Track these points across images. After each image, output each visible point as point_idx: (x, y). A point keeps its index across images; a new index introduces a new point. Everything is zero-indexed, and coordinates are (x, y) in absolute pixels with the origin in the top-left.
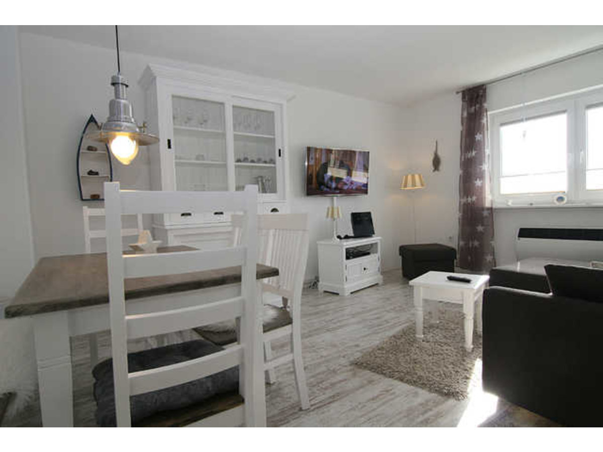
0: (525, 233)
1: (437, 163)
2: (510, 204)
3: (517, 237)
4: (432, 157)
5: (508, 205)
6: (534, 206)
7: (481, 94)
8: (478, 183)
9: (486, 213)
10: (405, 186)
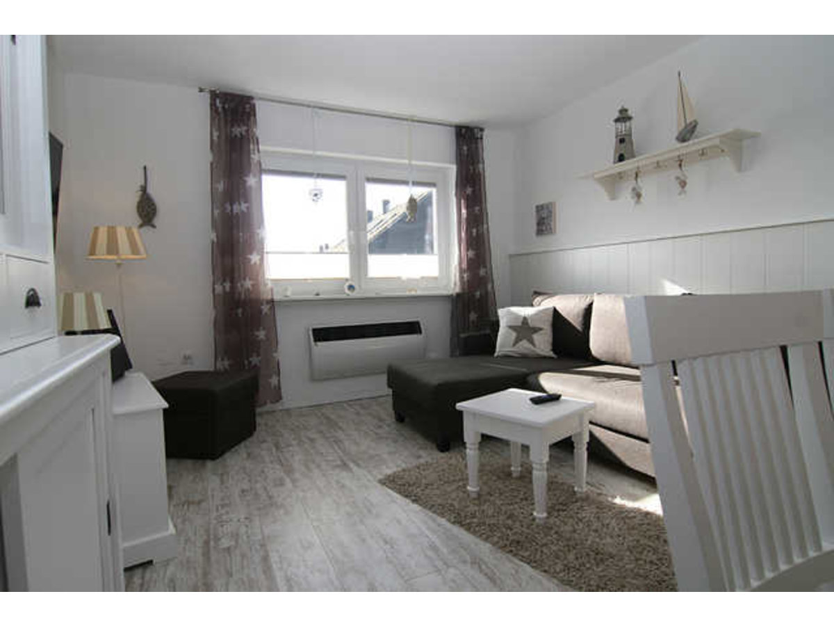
0: (322, 335)
1: (147, 210)
2: (289, 293)
3: (313, 343)
4: (135, 198)
5: (286, 296)
6: (322, 296)
7: (247, 110)
8: (254, 258)
9: (265, 308)
10: (92, 252)
